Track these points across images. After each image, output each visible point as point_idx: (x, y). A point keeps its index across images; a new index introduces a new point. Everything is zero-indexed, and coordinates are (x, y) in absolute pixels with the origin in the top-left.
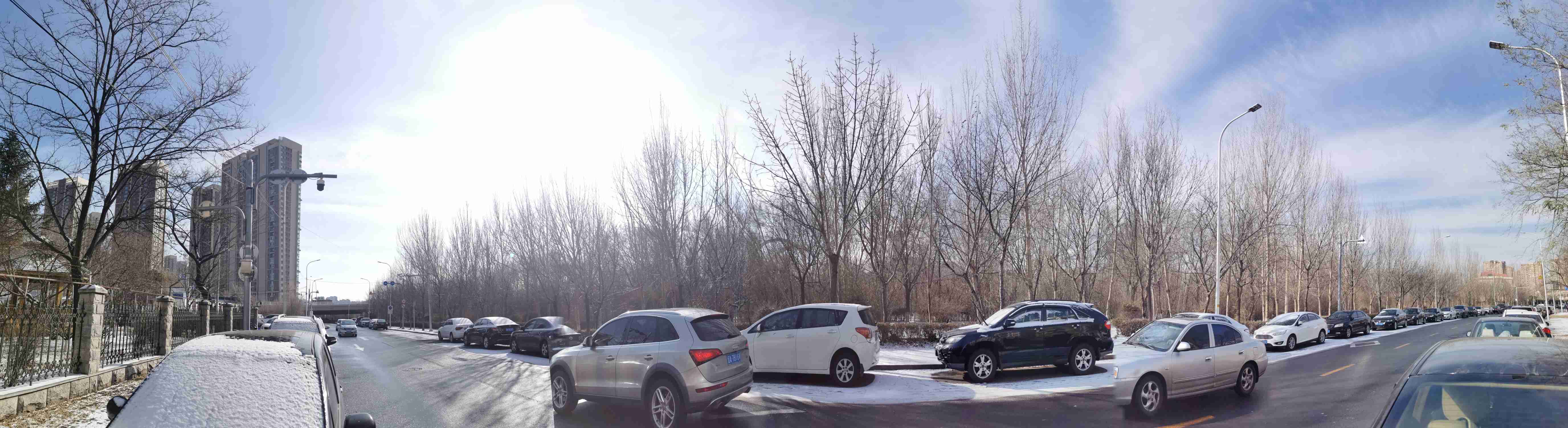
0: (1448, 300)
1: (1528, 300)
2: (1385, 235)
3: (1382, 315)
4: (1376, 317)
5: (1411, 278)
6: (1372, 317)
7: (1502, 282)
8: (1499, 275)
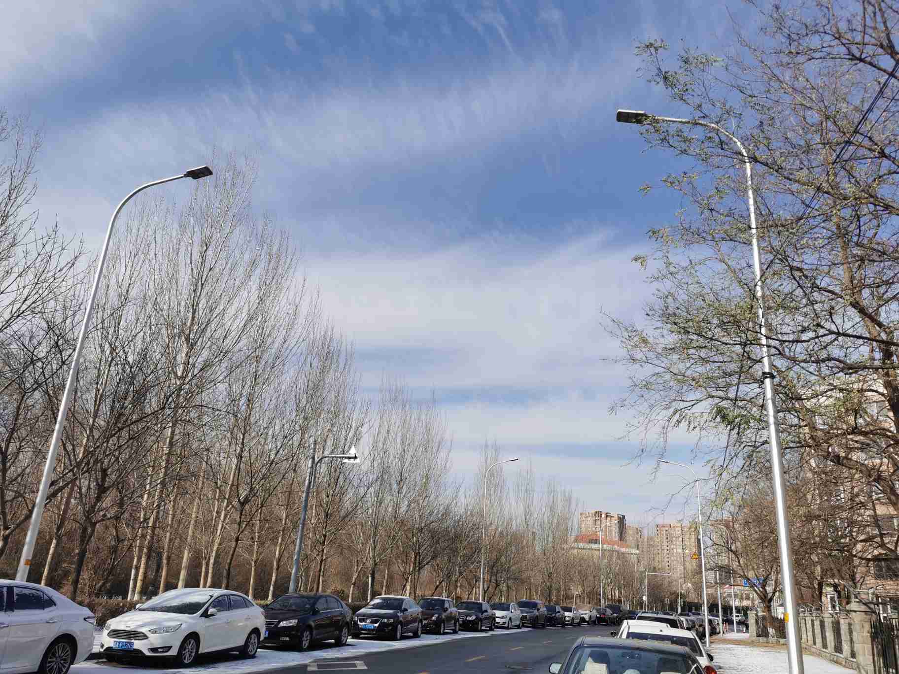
0: (505, 588)
1: (668, 601)
2: (395, 450)
3: (376, 607)
4: (363, 610)
5: (435, 535)
6: (355, 609)
7: (618, 558)
8: (611, 543)
